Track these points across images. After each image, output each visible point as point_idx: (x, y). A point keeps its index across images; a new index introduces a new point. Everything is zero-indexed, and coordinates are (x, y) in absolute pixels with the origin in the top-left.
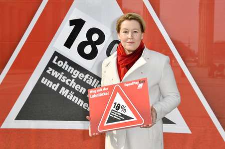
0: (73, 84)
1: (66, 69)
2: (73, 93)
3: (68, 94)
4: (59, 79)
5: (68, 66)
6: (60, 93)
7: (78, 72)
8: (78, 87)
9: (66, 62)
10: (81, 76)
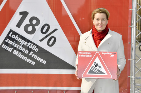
0: (21, 48)
1: (17, 40)
2: (21, 53)
3: (18, 54)
4: (13, 45)
5: (18, 38)
6: (13, 53)
7: (24, 41)
8: (24, 50)
9: (17, 36)
10: (26, 43)
